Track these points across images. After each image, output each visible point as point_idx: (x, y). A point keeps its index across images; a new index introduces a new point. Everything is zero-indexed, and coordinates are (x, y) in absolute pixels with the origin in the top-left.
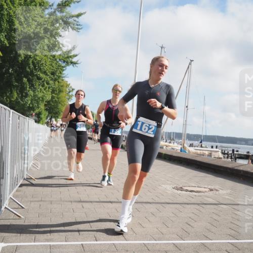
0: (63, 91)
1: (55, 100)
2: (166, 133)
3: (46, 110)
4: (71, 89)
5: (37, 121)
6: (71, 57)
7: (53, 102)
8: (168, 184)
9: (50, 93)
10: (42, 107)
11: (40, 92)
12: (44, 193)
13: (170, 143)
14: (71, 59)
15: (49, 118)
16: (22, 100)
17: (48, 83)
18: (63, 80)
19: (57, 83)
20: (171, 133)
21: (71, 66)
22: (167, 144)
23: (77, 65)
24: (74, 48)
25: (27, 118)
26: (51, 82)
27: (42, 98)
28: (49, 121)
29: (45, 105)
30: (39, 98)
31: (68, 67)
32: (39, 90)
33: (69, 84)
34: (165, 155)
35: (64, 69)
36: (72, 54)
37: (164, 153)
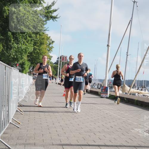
0: (44, 44)
1: (37, 52)
2: (138, 81)
3: (29, 60)
4: (51, 42)
5: (21, 71)
6: (51, 12)
7: (34, 53)
8: (140, 128)
9: (32, 45)
10: (25, 58)
11: (24, 44)
12: (28, 135)
13: (142, 90)
14: (51, 14)
15: (31, 68)
16: (7, 52)
17: (30, 37)
18: (44, 33)
19: (38, 36)
20: (143, 81)
21: (51, 20)
22: (138, 91)
23: (56, 19)
24: (53, 4)
25: (13, 68)
26: (33, 35)
27: (25, 50)
28: (32, 71)
29: (28, 56)
30: (23, 50)
31: (48, 21)
32: (22, 43)
33: (50, 37)
34: (137, 101)
35: (45, 23)
36: (52, 9)
37: (136, 99)
